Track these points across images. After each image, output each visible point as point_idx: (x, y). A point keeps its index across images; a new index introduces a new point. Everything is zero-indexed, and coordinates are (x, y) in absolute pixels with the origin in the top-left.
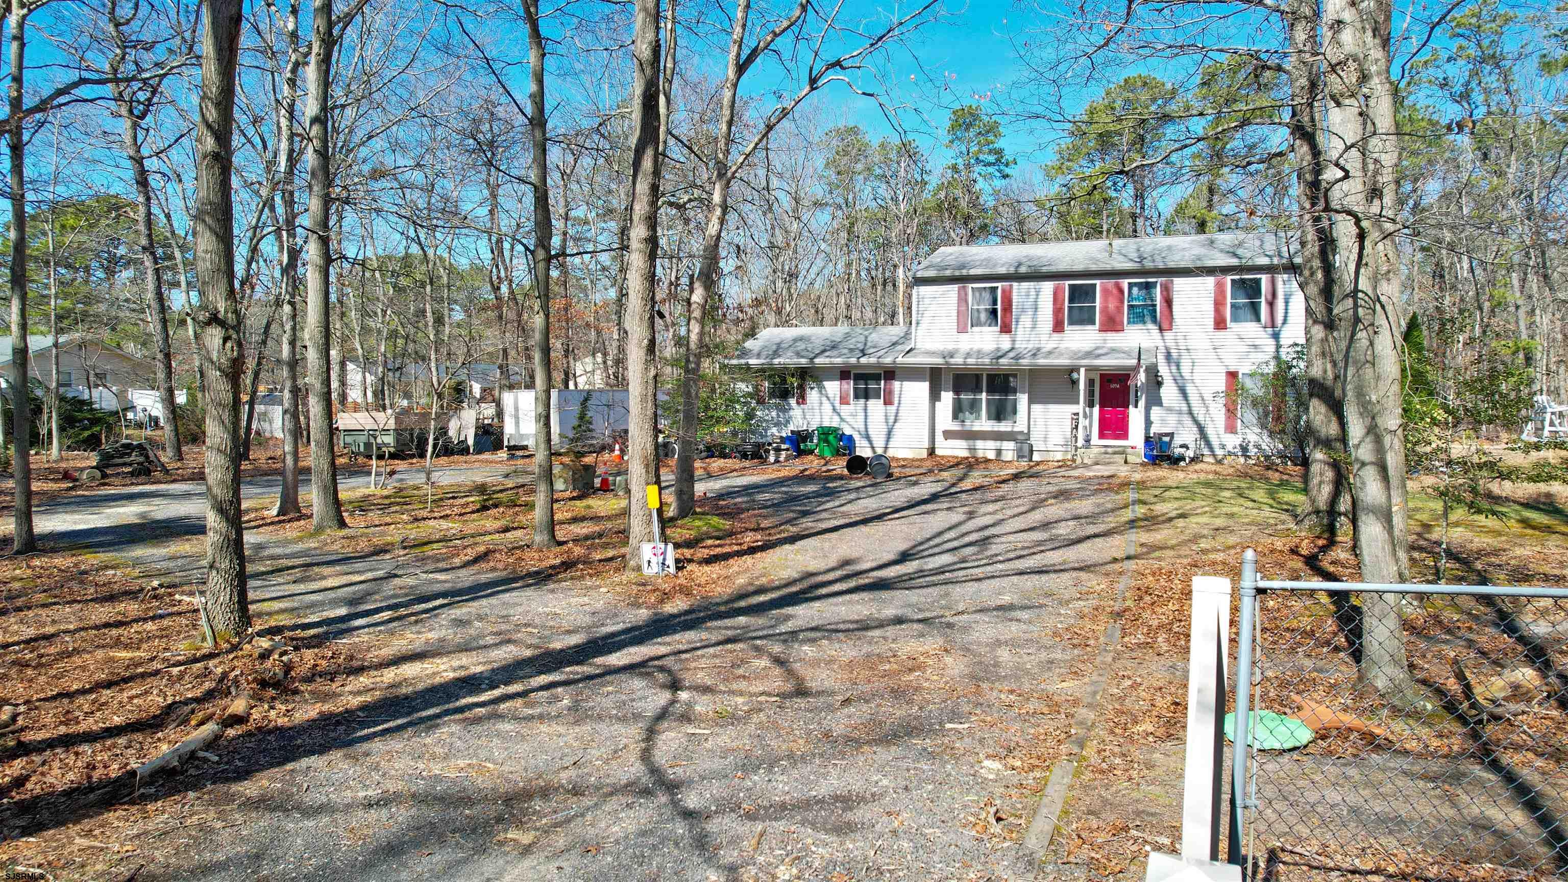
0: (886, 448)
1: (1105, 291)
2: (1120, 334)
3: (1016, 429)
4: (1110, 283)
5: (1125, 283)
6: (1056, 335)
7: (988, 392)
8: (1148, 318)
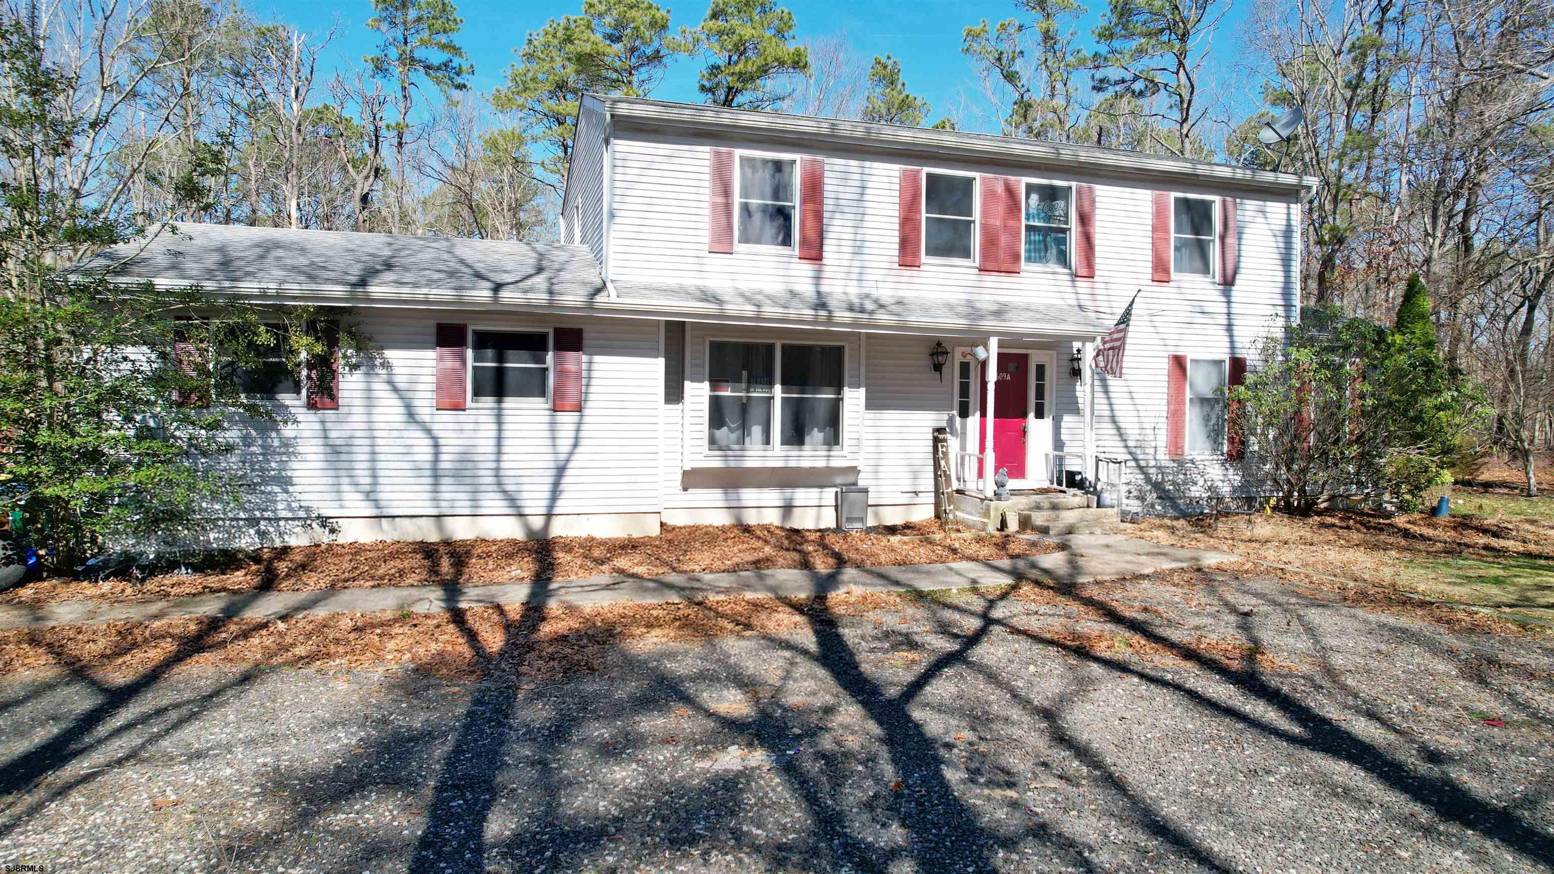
0: (549, 516)
1: (989, 195)
2: (1013, 279)
3: (835, 463)
4: (998, 181)
5: (1022, 182)
6: (907, 272)
7: (783, 383)
8: (1053, 251)
